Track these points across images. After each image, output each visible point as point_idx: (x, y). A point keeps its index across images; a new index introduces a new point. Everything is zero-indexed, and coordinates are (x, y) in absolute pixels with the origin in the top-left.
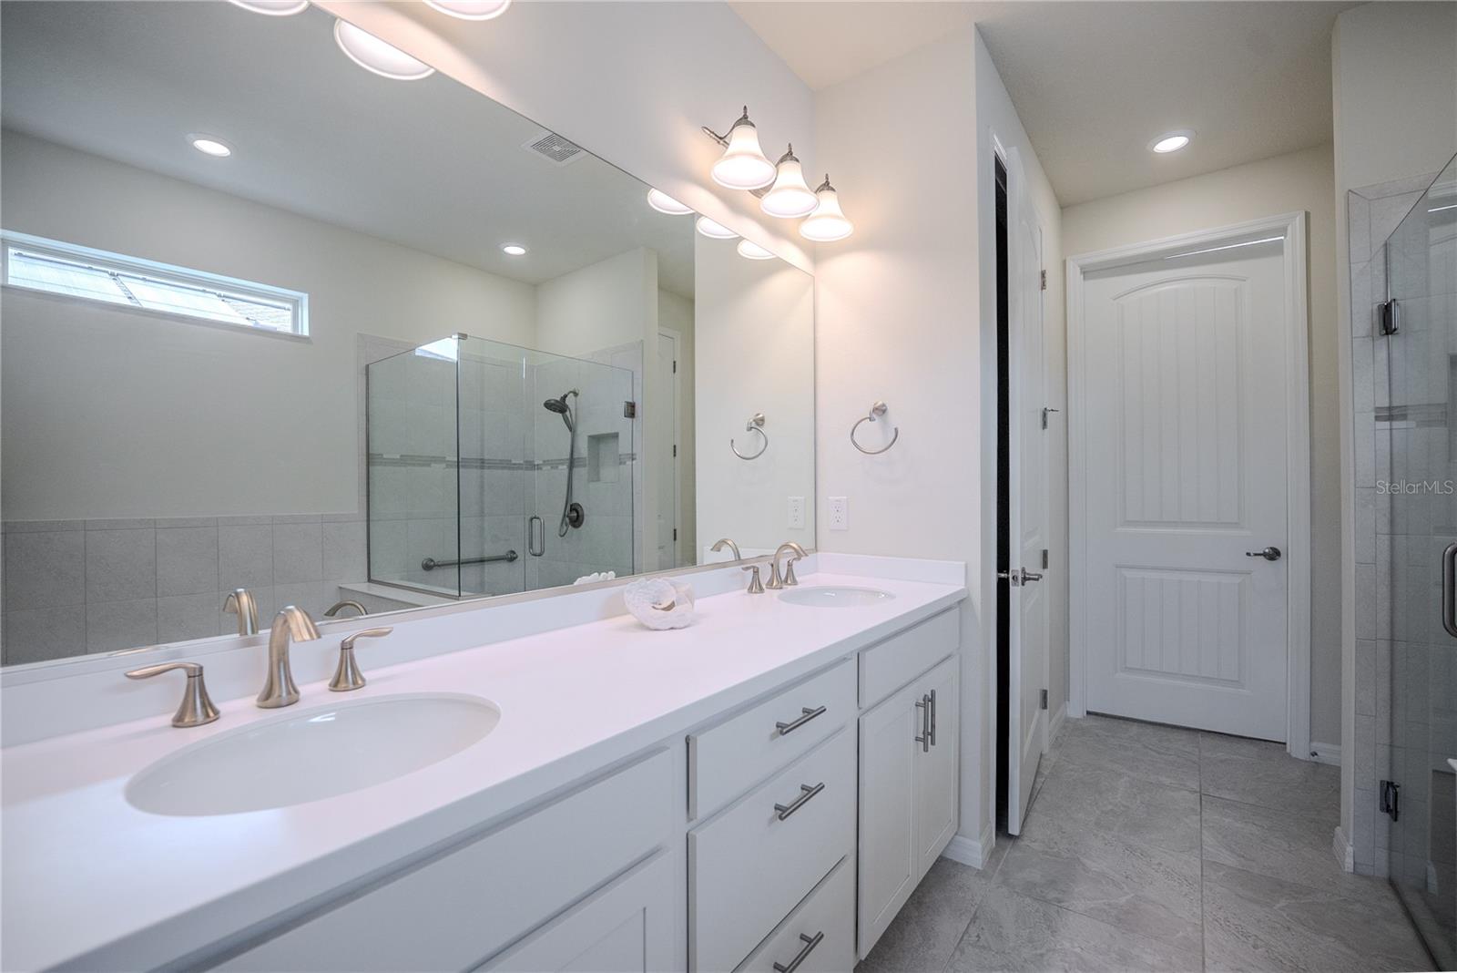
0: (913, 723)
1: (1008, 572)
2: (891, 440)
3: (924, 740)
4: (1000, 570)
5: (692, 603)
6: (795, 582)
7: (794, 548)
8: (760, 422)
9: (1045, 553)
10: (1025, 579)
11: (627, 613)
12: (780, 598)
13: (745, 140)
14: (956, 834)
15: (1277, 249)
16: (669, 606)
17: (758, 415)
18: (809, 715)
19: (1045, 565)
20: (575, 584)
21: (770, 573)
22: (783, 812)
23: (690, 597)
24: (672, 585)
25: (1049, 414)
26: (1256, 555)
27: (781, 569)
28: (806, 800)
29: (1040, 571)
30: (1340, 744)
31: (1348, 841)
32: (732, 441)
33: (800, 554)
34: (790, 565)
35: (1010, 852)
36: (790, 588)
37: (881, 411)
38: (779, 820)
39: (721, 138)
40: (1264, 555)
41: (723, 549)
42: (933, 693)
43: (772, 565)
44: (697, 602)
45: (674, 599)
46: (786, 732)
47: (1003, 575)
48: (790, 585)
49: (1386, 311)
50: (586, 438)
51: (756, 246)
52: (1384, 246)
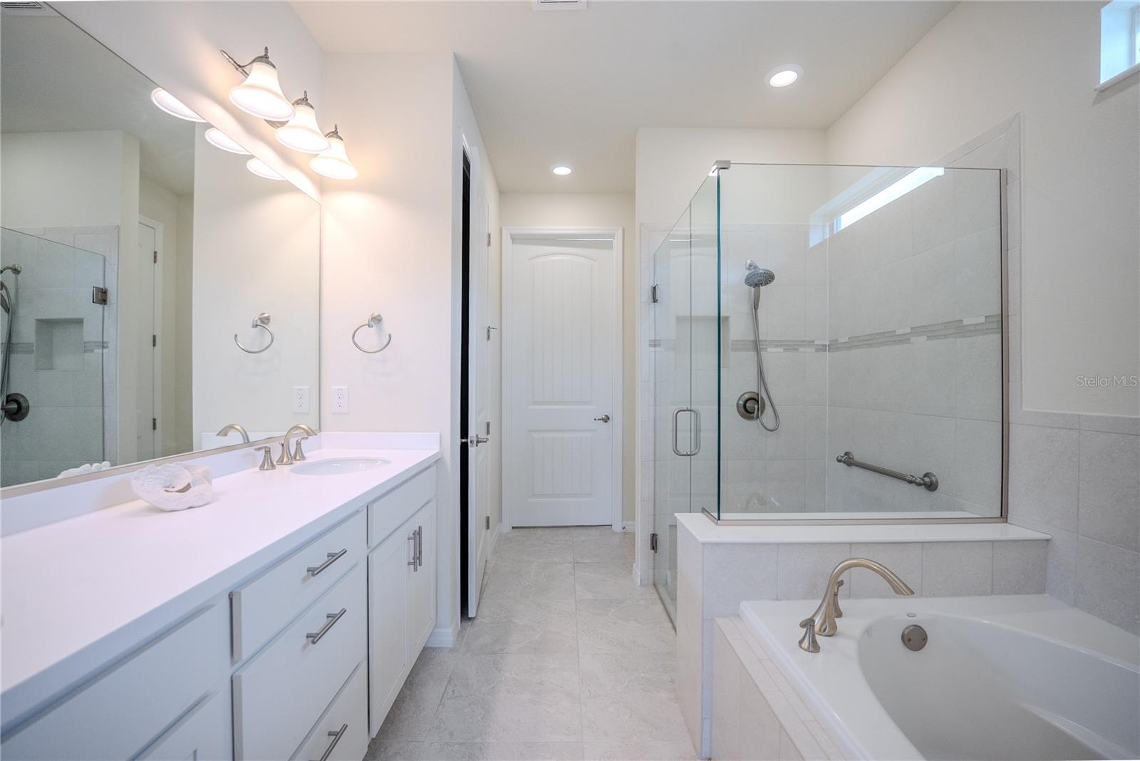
0: (407, 552)
1: (467, 438)
2: (385, 343)
3: (414, 563)
4: (462, 438)
5: (210, 483)
6: (303, 458)
7: (303, 429)
8: (265, 321)
9: (488, 425)
10: (478, 442)
11: (135, 498)
12: (292, 471)
13: (261, 75)
14: (435, 628)
15: (609, 246)
16: (183, 489)
17: (263, 314)
18: (333, 557)
19: (488, 433)
20: (60, 477)
21: (281, 452)
22: (314, 638)
23: (207, 478)
24: (185, 469)
25: (491, 331)
26: (599, 420)
27: (291, 448)
28: (332, 625)
29: (486, 436)
31: (638, 568)
32: (236, 336)
33: (309, 433)
34: (298, 444)
35: (471, 629)
36: (298, 462)
37: (377, 320)
38: (311, 645)
39: (239, 66)
40: (603, 419)
41: (229, 434)
42: (420, 528)
43: (283, 445)
44: (214, 481)
45: (189, 481)
46: (317, 573)
47: (464, 440)
48: (299, 460)
49: (654, 290)
50: (34, 323)
51: (265, 165)
52: (654, 256)
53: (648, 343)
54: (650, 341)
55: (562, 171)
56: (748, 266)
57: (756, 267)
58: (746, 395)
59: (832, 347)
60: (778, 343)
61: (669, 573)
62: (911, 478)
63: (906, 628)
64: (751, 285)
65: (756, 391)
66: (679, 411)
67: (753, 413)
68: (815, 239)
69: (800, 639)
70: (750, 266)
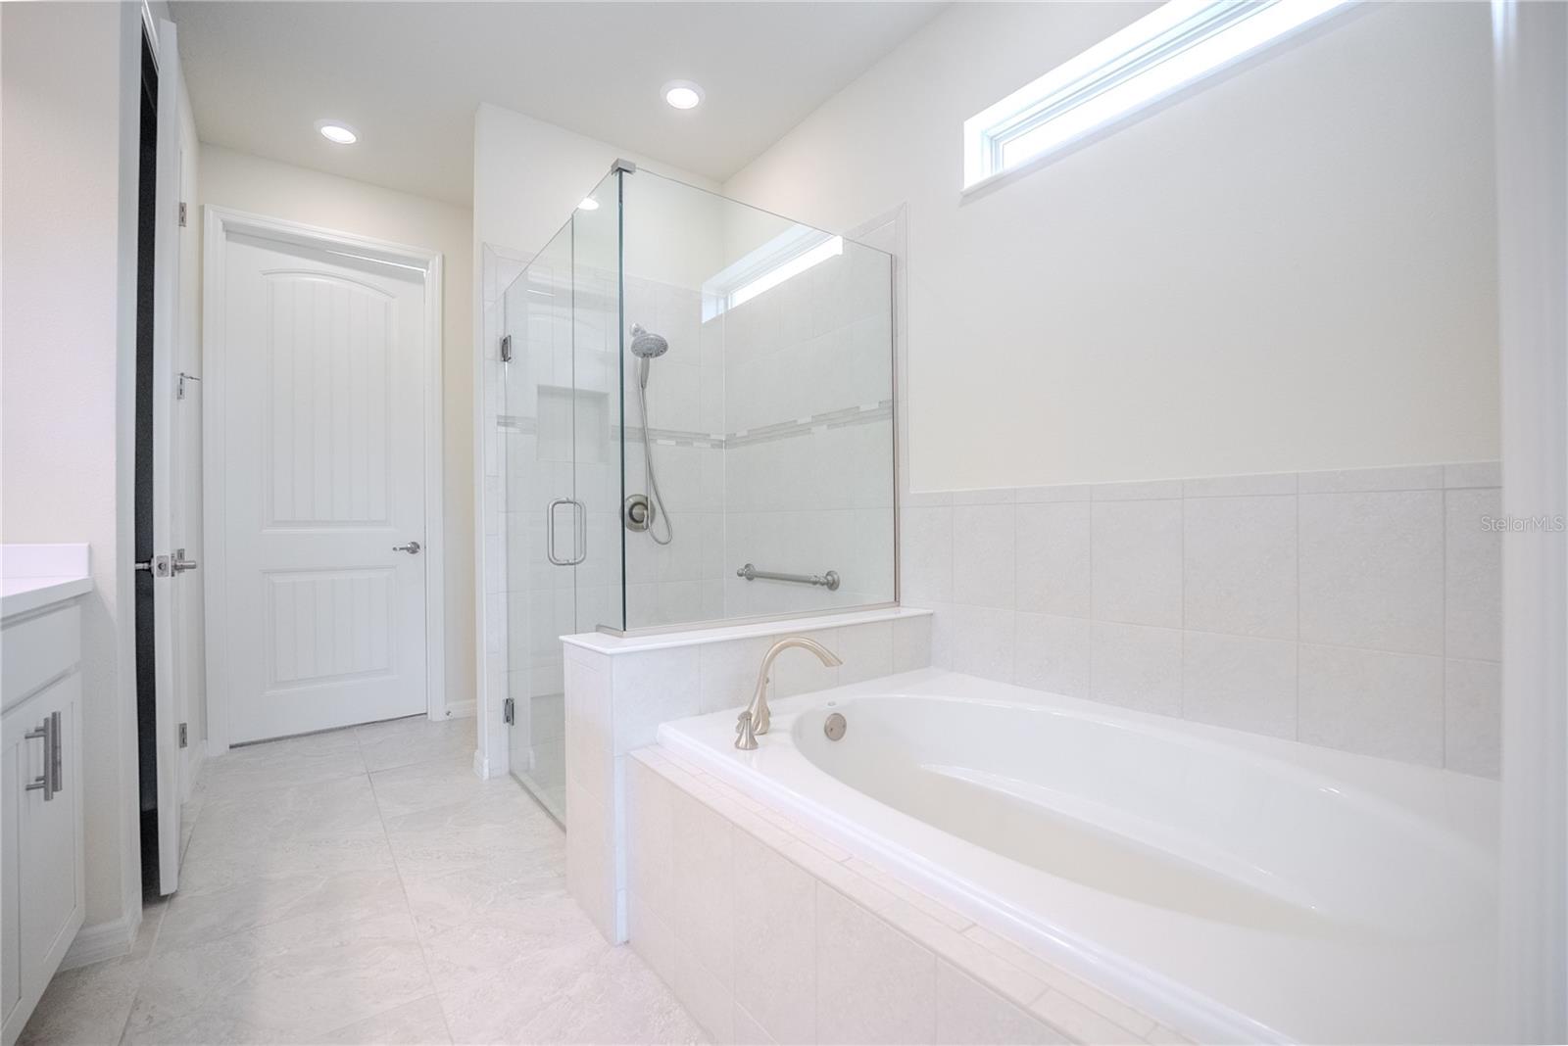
1: (150, 560)
3: (44, 786)
10: (176, 568)
15: (418, 279)
25: (187, 382)
26: (401, 549)
30: (475, 697)
31: (484, 754)
35: (164, 917)
40: (407, 549)
42: (55, 715)
47: (141, 566)
49: (505, 343)
52: (505, 293)
53: (496, 421)
54: (499, 417)
55: (339, 134)
56: (632, 330)
57: (643, 332)
58: (631, 500)
59: (729, 442)
60: (670, 435)
61: (531, 752)
62: (814, 579)
63: (828, 719)
64: (637, 354)
65: (643, 493)
66: (555, 504)
67: (642, 521)
68: (709, 313)
69: (736, 740)
70: (636, 330)
